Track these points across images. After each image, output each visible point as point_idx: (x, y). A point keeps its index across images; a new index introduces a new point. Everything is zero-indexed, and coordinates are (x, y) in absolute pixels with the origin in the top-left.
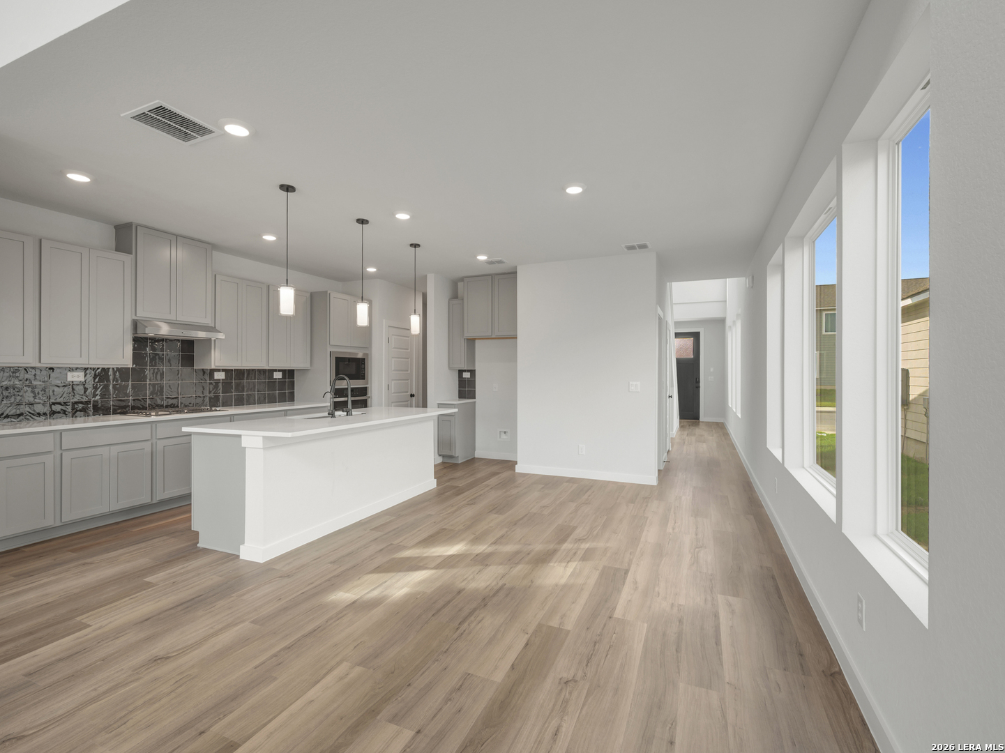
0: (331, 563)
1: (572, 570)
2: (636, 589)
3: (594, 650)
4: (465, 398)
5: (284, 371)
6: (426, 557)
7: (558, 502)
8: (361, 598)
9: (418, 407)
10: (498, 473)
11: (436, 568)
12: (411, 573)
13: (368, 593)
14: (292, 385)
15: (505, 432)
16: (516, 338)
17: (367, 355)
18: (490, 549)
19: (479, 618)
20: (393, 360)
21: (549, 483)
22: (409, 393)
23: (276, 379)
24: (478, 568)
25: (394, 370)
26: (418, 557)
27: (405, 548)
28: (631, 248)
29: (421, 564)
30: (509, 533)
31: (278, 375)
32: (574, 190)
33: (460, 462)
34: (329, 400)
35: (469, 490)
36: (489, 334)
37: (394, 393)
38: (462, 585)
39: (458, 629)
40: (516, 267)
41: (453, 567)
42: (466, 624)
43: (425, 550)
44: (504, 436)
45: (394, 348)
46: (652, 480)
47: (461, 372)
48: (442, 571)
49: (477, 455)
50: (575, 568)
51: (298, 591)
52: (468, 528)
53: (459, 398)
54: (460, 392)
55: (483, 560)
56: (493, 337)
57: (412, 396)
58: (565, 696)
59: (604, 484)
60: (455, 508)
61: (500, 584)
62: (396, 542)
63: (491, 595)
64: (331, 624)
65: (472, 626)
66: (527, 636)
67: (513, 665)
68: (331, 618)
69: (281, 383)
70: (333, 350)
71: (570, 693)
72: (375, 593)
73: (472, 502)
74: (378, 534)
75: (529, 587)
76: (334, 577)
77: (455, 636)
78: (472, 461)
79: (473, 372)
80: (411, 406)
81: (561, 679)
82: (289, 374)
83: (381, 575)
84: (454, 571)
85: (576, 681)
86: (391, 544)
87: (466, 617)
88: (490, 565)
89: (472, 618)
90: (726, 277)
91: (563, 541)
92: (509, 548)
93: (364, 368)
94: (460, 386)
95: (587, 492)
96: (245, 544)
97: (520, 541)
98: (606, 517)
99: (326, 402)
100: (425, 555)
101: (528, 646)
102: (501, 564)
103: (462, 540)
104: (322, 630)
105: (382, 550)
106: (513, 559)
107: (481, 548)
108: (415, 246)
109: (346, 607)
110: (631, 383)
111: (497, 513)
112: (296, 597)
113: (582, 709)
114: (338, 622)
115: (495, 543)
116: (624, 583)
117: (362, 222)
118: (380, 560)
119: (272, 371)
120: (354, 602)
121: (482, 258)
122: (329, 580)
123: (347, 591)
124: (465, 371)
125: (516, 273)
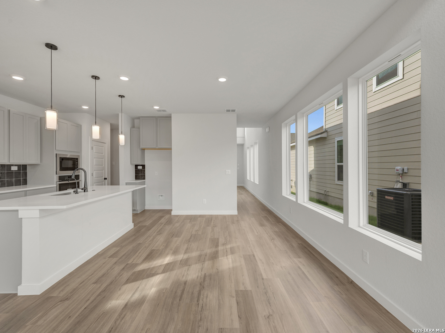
0: (94, 283)
1: (231, 260)
2: (263, 263)
3: (268, 297)
4: (139, 179)
5: (19, 166)
6: (154, 268)
7: (202, 227)
8: (129, 301)
9: (108, 185)
10: (163, 217)
11: (163, 272)
12: (151, 279)
13: (131, 297)
14: (25, 174)
15: (162, 196)
16: (171, 149)
17: (79, 156)
18: (186, 256)
19: (205, 295)
20: (95, 159)
21: (192, 218)
22: (104, 178)
23: (13, 171)
24: (186, 268)
25: (95, 165)
26: (149, 269)
27: (137, 265)
28: (228, 111)
29: (153, 272)
30: (189, 246)
31: (14, 168)
32: (222, 80)
33: (139, 213)
34: (55, 183)
35: (153, 227)
36: (155, 147)
37: (95, 178)
38: (184, 279)
39: (198, 304)
40: (171, 114)
41: (172, 270)
42: (201, 300)
43: (150, 263)
44: (161, 198)
45: (95, 153)
46: (235, 212)
47: (136, 166)
48: (168, 274)
49: (146, 209)
50: (232, 259)
51: (81, 308)
52: (166, 247)
53: (136, 179)
54: (136, 176)
55: (185, 263)
56: (156, 148)
57: (105, 179)
58: (272, 324)
59: (217, 217)
60: (152, 238)
61: (203, 274)
62: (130, 262)
63: (202, 281)
64: (119, 324)
65: (205, 300)
66: (235, 299)
67: (239, 316)
68: (117, 320)
69: (17, 173)
70: (57, 153)
71: (274, 322)
72: (137, 296)
73: (160, 233)
74: (115, 260)
75: (218, 272)
76: (102, 292)
77: (200, 309)
78: (144, 211)
79: (144, 166)
80: (105, 185)
81: (265, 316)
82: (23, 168)
83: (133, 284)
84: (174, 272)
85: (272, 315)
86: (127, 264)
87: (198, 297)
88: (191, 265)
89: (202, 296)
90: (245, 127)
91: (217, 246)
92: (195, 254)
93: (78, 164)
94: (136, 173)
95: (211, 221)
96: (22, 285)
97: (197, 249)
98: (227, 232)
99: (53, 184)
100: (152, 266)
101: (239, 303)
102: (196, 263)
103: (168, 254)
104: (116, 329)
105: (123, 269)
106: (200, 259)
107: (181, 257)
108: (122, 96)
109: (123, 309)
110: (226, 170)
111: (176, 237)
112: (81, 312)
113: (284, 329)
114: (123, 321)
115: (185, 253)
116: (256, 261)
117: (96, 78)
118: (126, 275)
119: (10, 166)
120: (126, 305)
121: (156, 108)
122: (99, 295)
123: (117, 299)
124: (139, 165)
125: (171, 117)
